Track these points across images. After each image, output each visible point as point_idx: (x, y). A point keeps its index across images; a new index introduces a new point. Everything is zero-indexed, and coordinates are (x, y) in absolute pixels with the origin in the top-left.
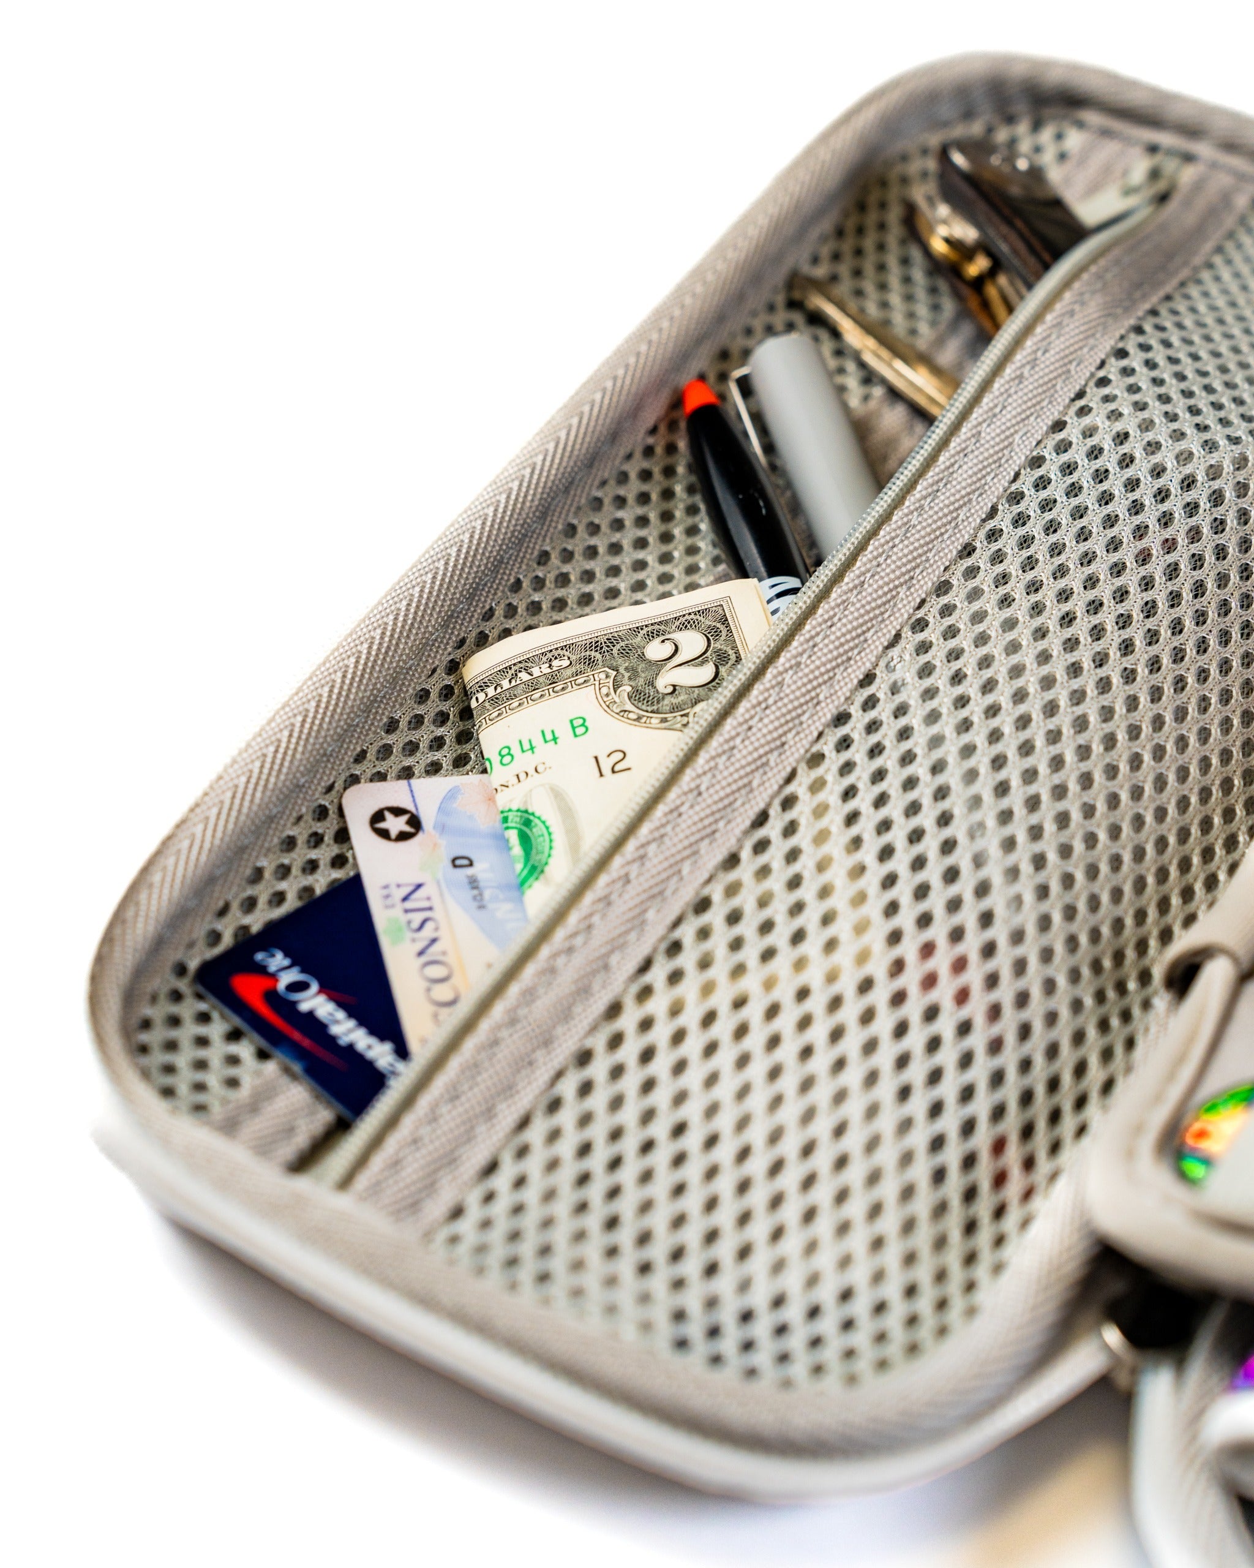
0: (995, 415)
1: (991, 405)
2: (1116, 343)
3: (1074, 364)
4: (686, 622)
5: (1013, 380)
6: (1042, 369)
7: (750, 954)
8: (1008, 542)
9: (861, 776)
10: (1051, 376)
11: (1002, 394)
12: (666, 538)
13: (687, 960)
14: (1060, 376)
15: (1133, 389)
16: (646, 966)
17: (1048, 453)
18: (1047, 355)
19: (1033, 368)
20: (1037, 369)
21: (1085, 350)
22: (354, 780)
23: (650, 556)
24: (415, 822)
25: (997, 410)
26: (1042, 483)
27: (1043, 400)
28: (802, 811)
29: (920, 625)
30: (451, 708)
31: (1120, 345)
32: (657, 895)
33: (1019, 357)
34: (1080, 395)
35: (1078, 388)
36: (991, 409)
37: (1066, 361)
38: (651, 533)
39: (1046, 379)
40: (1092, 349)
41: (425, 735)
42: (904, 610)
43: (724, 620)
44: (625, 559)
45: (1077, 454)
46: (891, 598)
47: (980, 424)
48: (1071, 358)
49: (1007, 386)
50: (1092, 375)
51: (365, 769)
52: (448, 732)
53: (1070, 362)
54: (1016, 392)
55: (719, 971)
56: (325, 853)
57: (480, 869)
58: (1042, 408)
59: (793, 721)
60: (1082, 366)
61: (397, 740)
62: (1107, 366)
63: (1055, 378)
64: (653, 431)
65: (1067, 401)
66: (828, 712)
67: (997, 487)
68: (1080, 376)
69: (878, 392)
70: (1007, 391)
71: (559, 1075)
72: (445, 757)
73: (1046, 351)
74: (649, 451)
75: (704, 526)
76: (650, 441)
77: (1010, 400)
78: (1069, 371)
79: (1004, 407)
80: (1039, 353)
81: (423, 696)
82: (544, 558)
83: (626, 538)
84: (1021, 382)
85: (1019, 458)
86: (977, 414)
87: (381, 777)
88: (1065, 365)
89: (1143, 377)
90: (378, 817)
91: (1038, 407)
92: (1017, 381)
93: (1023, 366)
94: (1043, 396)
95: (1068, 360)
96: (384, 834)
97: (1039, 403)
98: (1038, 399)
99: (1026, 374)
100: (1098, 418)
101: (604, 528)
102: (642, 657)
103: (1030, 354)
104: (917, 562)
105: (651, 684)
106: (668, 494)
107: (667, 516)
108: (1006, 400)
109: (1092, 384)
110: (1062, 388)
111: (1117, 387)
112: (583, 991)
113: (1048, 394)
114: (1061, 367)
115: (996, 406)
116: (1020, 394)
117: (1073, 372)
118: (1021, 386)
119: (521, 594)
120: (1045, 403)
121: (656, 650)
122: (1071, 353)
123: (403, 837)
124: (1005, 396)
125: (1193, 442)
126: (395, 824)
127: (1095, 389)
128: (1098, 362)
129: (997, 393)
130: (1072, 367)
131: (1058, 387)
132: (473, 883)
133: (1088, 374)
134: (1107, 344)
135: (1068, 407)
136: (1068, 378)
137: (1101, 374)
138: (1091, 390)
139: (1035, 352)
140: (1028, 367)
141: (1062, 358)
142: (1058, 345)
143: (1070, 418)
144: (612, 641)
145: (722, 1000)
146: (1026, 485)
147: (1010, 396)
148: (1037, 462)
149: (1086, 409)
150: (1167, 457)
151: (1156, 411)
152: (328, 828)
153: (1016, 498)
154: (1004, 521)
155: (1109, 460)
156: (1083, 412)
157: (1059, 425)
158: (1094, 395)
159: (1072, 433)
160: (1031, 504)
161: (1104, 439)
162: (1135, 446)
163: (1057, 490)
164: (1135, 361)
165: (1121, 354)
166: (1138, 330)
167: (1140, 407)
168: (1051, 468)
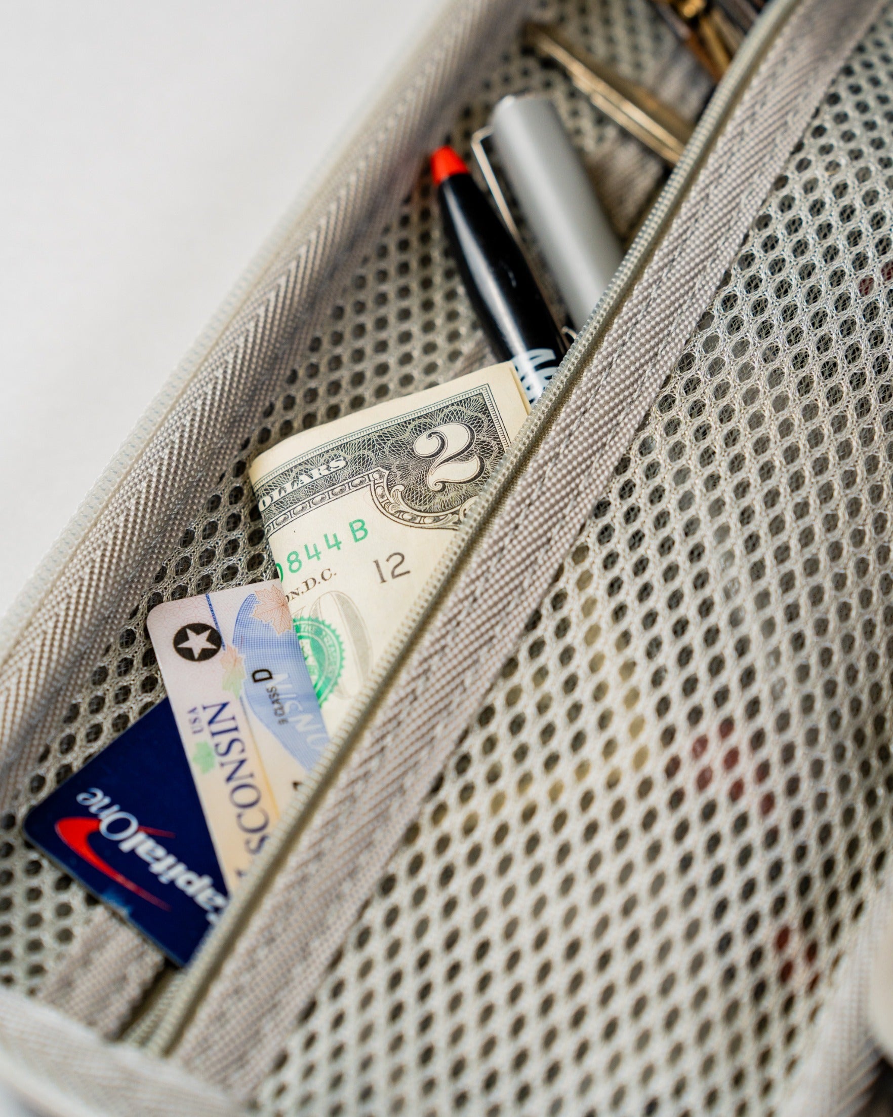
0: (721, 176)
1: (716, 165)
2: (829, 87)
3: (791, 114)
4: (450, 414)
5: (734, 137)
6: (761, 124)
7: (535, 761)
8: (743, 308)
9: (624, 567)
10: (771, 130)
11: (725, 153)
12: (428, 305)
13: (477, 772)
14: (778, 129)
15: (848, 136)
16: (438, 785)
17: (773, 210)
18: (765, 108)
19: (752, 123)
20: (756, 124)
21: (800, 99)
22: (157, 600)
23: (414, 326)
24: (216, 638)
25: (723, 170)
26: (770, 244)
27: (764, 156)
28: (572, 608)
29: (667, 403)
30: (241, 509)
31: (832, 90)
32: (444, 709)
33: (739, 113)
34: (799, 147)
35: (796, 140)
36: (717, 170)
37: (783, 112)
38: (413, 303)
39: (766, 133)
40: (805, 98)
41: (219, 542)
42: (651, 391)
43: (485, 410)
44: (391, 334)
45: (801, 209)
46: (638, 379)
47: (707, 186)
48: (787, 108)
49: (730, 145)
50: (809, 125)
51: (167, 586)
52: (241, 534)
53: (787, 113)
54: (739, 150)
55: (508, 781)
56: (134, 679)
57: (280, 682)
58: (764, 165)
59: (556, 516)
60: (798, 116)
61: (194, 551)
62: (822, 114)
63: (774, 132)
64: (407, 200)
65: (787, 155)
66: (588, 503)
67: (729, 252)
68: (798, 125)
69: (611, 133)
70: (730, 149)
71: (366, 905)
72: (240, 559)
73: (763, 104)
74: (405, 221)
75: (461, 290)
76: (406, 210)
77: (734, 159)
78: (786, 123)
79: (729, 167)
80: (757, 108)
81: (214, 504)
82: (315, 345)
83: (391, 311)
84: (742, 139)
85: (748, 219)
86: (703, 177)
87: (181, 593)
88: (782, 117)
89: (855, 124)
90: (181, 636)
91: (760, 164)
92: (738, 139)
93: (743, 122)
94: (764, 152)
95: (786, 109)
96: (187, 654)
97: (761, 159)
98: (760, 155)
99: (747, 130)
100: (817, 170)
101: (370, 304)
102: (411, 454)
103: (748, 109)
104: (660, 336)
105: (422, 481)
106: (426, 261)
107: (426, 284)
108: (730, 159)
109: (808, 134)
110: (781, 142)
111: (832, 137)
112: (382, 816)
113: (769, 149)
114: (779, 119)
115: (721, 166)
116: (743, 151)
117: (790, 123)
118: (743, 143)
119: (298, 383)
120: (766, 159)
121: (424, 446)
122: (787, 104)
123: (206, 655)
124: (729, 155)
126: (198, 642)
127: (812, 140)
128: (813, 110)
129: (721, 153)
130: (789, 118)
131: (778, 141)
132: (274, 697)
133: (804, 125)
134: (819, 92)
135: (788, 161)
136: (786, 131)
137: (816, 123)
138: (809, 141)
139: (753, 106)
140: (748, 123)
141: (779, 110)
142: (775, 96)
143: (791, 173)
144: (384, 437)
145: (511, 811)
146: (755, 246)
147: (733, 154)
148: (763, 221)
149: (805, 163)
151: (871, 158)
152: (136, 652)
153: (747, 260)
154: (737, 286)
155: (831, 214)
156: (803, 165)
157: (781, 181)
158: (812, 147)
159: (794, 188)
160: (762, 266)
161: (825, 192)
162: (854, 197)
163: (784, 249)
164: (848, 105)
165: (833, 99)
166: (848, 71)
167: (856, 155)
168: (778, 227)
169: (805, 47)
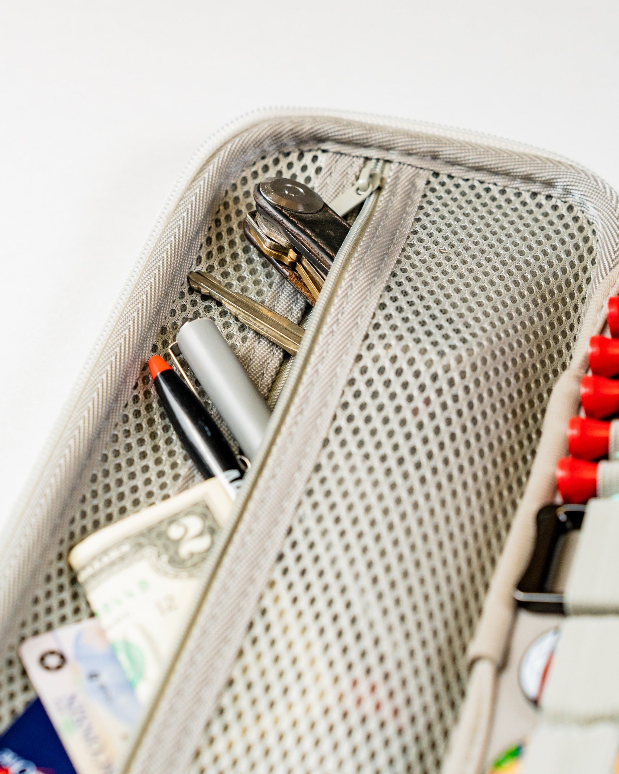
0: (323, 358)
1: (320, 352)
2: (379, 301)
3: (359, 318)
5: (328, 334)
6: (343, 325)
7: (262, 705)
8: (347, 434)
9: (299, 589)
10: (349, 328)
11: (324, 344)
12: (156, 449)
13: (230, 716)
14: (353, 327)
15: (394, 328)
16: (208, 725)
17: (356, 375)
18: (344, 315)
19: (338, 325)
20: (340, 325)
21: (363, 308)
22: (23, 639)
23: (150, 461)
25: (324, 354)
26: (357, 395)
27: (347, 344)
28: (272, 616)
29: (310, 493)
30: (65, 580)
31: (381, 302)
32: (205, 682)
33: (329, 319)
34: (367, 337)
35: (364, 333)
36: (321, 354)
37: (355, 317)
38: (147, 448)
39: (346, 330)
40: (366, 307)
41: (54, 602)
42: (300, 487)
44: (137, 467)
45: (372, 373)
46: (291, 481)
47: (317, 365)
48: (357, 315)
49: (326, 339)
50: (370, 323)
51: (28, 630)
52: (66, 595)
53: (357, 317)
54: (332, 342)
55: (248, 718)
56: (17, 686)
57: (103, 678)
58: (348, 349)
59: (255, 565)
60: (364, 318)
61: (41, 608)
62: (377, 315)
63: (351, 329)
65: (360, 342)
66: (273, 555)
67: (334, 401)
68: (365, 325)
69: (251, 335)
70: (327, 342)
72: (68, 610)
73: (343, 313)
74: (136, 399)
75: (175, 437)
76: (135, 393)
77: (330, 347)
78: (357, 323)
79: (328, 352)
80: (339, 315)
81: (48, 579)
82: (94, 479)
83: (135, 454)
84: (333, 335)
85: (343, 381)
86: (313, 359)
87: (36, 633)
88: (355, 319)
89: (397, 319)
91: (345, 349)
92: (331, 335)
93: (332, 325)
94: (347, 341)
95: (356, 315)
97: (345, 346)
98: (345, 343)
99: (335, 329)
100: (379, 350)
101: (122, 451)
103: (334, 317)
104: (302, 455)
106: (151, 422)
107: (153, 436)
108: (327, 347)
109: (371, 328)
110: (356, 334)
111: (385, 329)
112: (178, 747)
113: (349, 339)
114: (353, 321)
115: (323, 352)
116: (335, 342)
117: (359, 323)
118: (334, 337)
119: (87, 503)
120: (349, 345)
122: (356, 312)
124: (326, 345)
125: (432, 354)
126: (52, 661)
127: (373, 332)
128: (372, 314)
129: (322, 344)
130: (358, 320)
131: (354, 334)
132: (103, 688)
133: (368, 323)
134: (374, 303)
135: (361, 345)
136: (357, 328)
137: (375, 321)
138: (372, 332)
139: (337, 315)
140: (335, 325)
141: (352, 316)
142: (348, 308)
143: (364, 352)
145: (253, 735)
146: (349, 397)
147: (329, 344)
148: (352, 382)
149: (371, 346)
150: (420, 365)
151: (408, 339)
152: (16, 671)
153: (345, 405)
154: (341, 421)
155: (390, 374)
156: (370, 347)
157: (359, 358)
158: (374, 336)
159: (367, 361)
160: (354, 409)
161: (385, 362)
162: (402, 363)
163: (366, 397)
164: (391, 308)
165: (383, 306)
166: (389, 289)
167: (400, 338)
168: (360, 385)
169: (362, 276)
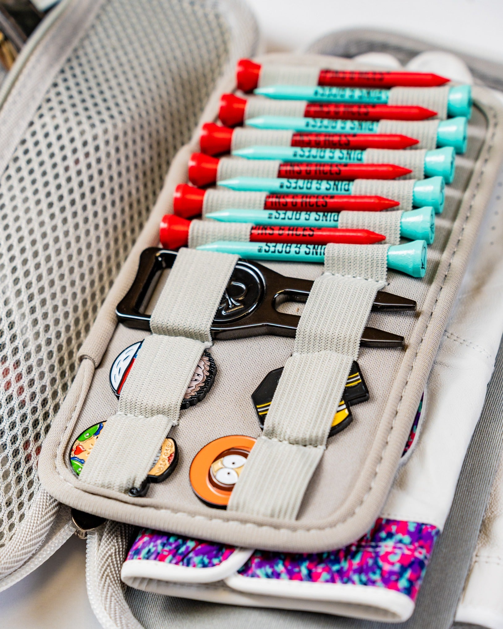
2: (54, 80)
3: (37, 91)
8: (14, 181)
10: (28, 98)
14: (31, 98)
15: (61, 103)
17: (28, 136)
19: (20, 96)
21: (41, 84)
26: (26, 152)
34: (40, 108)
35: (38, 105)
37: (33, 90)
40: (43, 84)
45: (40, 136)
48: (35, 88)
49: (8, 107)
50: (44, 97)
53: (35, 91)
54: (12, 110)
58: (25, 115)
60: (40, 92)
62: (50, 92)
65: (35, 111)
67: (8, 156)
68: (40, 98)
73: (25, 87)
77: (10, 113)
78: (34, 96)
80: (23, 89)
85: (17, 140)
88: (32, 93)
89: (64, 97)
91: (23, 114)
92: (14, 103)
93: (16, 95)
99: (18, 99)
100: (47, 119)
109: (44, 102)
110: (32, 105)
111: (54, 103)
117: (36, 96)
120: (26, 112)
124: (8, 112)
125: (86, 126)
128: (46, 91)
130: (35, 93)
133: (42, 97)
134: (49, 82)
135: (35, 114)
136: (34, 101)
137: (47, 96)
138: (44, 105)
140: (18, 96)
141: (31, 90)
142: (30, 83)
143: (36, 120)
146: (20, 153)
147: (10, 111)
148: (23, 142)
150: (75, 133)
151: (70, 113)
153: (16, 159)
154: (12, 171)
155: (52, 138)
156: (41, 116)
157: (31, 124)
158: (46, 107)
159: (37, 127)
160: (22, 162)
161: (50, 128)
162: (63, 131)
163: (32, 154)
164: (61, 88)
165: (55, 85)
166: (62, 71)
167: (64, 111)
168: (30, 144)
169: (45, 60)
